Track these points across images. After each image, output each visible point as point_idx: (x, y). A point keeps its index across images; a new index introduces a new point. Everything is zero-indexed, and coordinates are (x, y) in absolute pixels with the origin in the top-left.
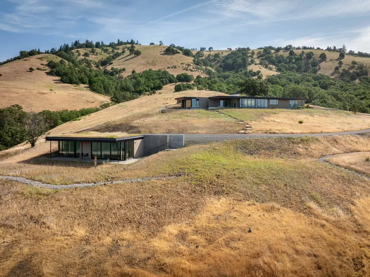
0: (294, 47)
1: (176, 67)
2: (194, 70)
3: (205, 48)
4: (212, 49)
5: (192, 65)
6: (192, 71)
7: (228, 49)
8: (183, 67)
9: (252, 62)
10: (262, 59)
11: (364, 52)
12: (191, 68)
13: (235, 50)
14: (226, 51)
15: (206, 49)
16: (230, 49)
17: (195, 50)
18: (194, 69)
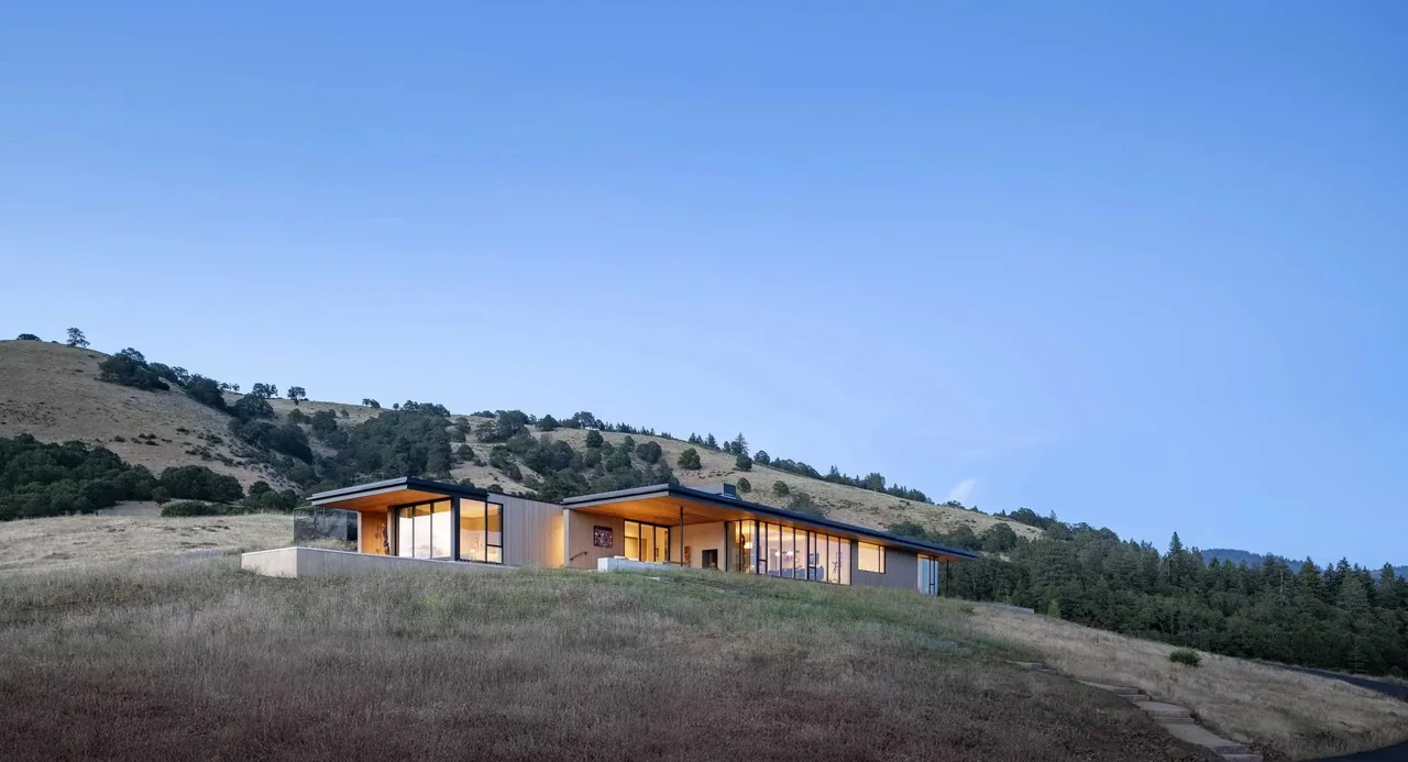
0: (599, 421)
1: (153, 440)
2: (237, 459)
3: (273, 387)
4: (303, 394)
5: (226, 440)
6: (228, 462)
7: (366, 401)
8: (189, 444)
9: (467, 454)
10: (498, 448)
11: (797, 459)
12: (224, 451)
13: (391, 408)
14: (360, 409)
15: (276, 393)
16: (376, 405)
17: (232, 390)
18: (237, 456)
